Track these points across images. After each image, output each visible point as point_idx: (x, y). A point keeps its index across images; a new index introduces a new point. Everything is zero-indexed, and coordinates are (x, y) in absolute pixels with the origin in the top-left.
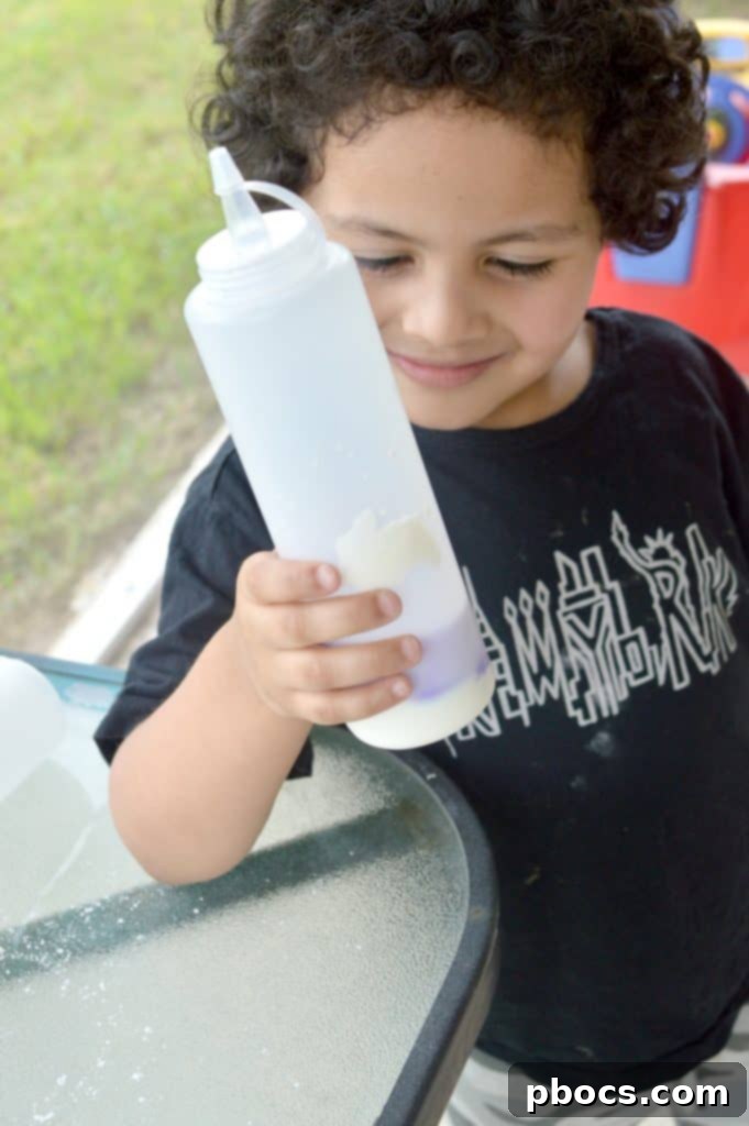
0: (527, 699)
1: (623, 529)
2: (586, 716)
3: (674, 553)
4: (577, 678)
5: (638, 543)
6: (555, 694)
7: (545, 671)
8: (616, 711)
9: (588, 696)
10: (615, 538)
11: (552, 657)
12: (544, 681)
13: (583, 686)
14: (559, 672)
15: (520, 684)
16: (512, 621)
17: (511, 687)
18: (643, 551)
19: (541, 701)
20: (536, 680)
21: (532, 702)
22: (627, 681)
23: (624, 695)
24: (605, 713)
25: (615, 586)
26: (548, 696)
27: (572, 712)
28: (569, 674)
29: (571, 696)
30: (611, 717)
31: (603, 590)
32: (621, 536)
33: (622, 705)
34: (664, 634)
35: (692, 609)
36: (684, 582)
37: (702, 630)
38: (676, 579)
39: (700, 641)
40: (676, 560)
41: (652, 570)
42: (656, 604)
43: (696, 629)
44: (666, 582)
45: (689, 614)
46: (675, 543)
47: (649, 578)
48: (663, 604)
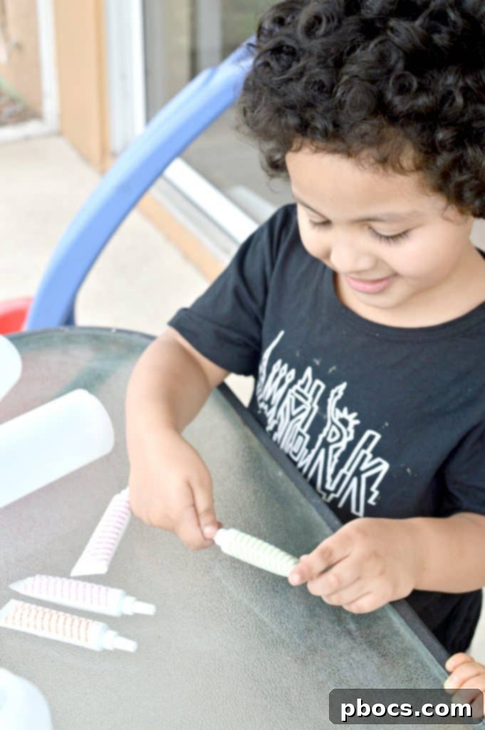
1: (341, 394)
3: (351, 429)
5: (340, 405)
10: (333, 392)
16: (274, 371)
18: (338, 411)
25: (316, 408)
31: (311, 404)
32: (336, 394)
34: (314, 452)
35: (336, 461)
36: (343, 445)
37: (334, 476)
38: (340, 440)
39: (329, 478)
40: (348, 433)
41: (333, 423)
42: (321, 437)
43: (330, 470)
44: (334, 435)
45: (333, 460)
46: (356, 427)
47: (329, 423)
48: (325, 440)
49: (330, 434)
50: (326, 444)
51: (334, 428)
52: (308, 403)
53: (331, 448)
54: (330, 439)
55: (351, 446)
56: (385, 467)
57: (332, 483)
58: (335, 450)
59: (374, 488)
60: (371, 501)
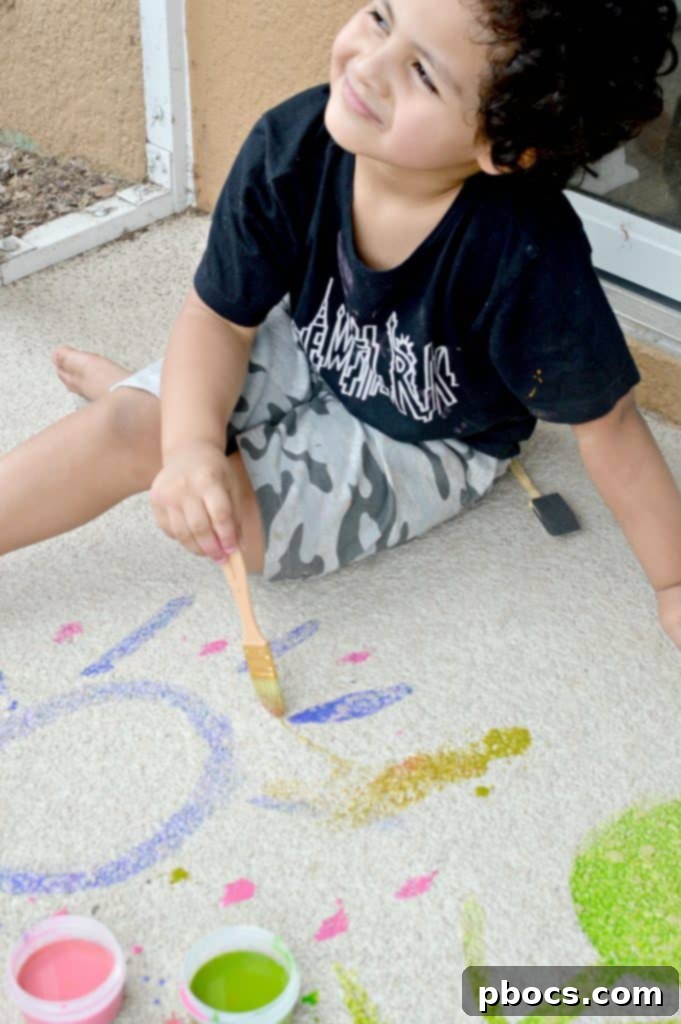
0: (323, 362)
1: (396, 322)
2: (348, 389)
3: (411, 353)
4: (355, 367)
5: (398, 334)
6: (339, 367)
7: (340, 353)
8: (364, 398)
9: (355, 380)
10: (388, 324)
11: (349, 348)
12: (337, 358)
13: (355, 373)
14: (347, 357)
15: (324, 353)
16: (340, 317)
17: (318, 352)
18: (397, 339)
19: (330, 367)
20: (334, 354)
21: (325, 365)
22: (379, 388)
23: (373, 393)
24: (358, 395)
25: (377, 347)
26: (335, 367)
27: (341, 382)
28: (352, 362)
29: (346, 373)
30: (359, 400)
31: (370, 345)
32: (392, 324)
33: (369, 398)
34: (393, 387)
35: (415, 387)
36: (412, 370)
37: (422, 399)
38: (407, 367)
39: (419, 404)
40: (410, 358)
41: (396, 353)
42: (391, 371)
43: (416, 397)
44: (400, 365)
45: (412, 388)
46: (414, 349)
47: (393, 355)
48: (396, 373)
49: (398, 366)
50: (398, 377)
51: (398, 359)
52: (366, 346)
53: (405, 377)
54: (400, 371)
55: (419, 367)
56: (444, 350)
57: (424, 405)
58: (409, 378)
59: (448, 372)
60: (454, 384)
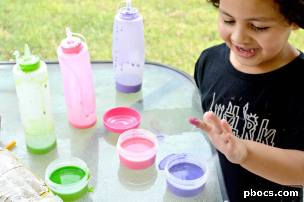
1: (247, 108)
3: (256, 121)
5: (248, 113)
10: (244, 108)
16: (216, 109)
18: (248, 115)
25: (238, 117)
31: (235, 116)
32: (246, 108)
34: (242, 135)
35: (253, 136)
36: (254, 128)
38: (253, 127)
40: (255, 123)
41: (248, 121)
42: (244, 128)
44: (250, 125)
47: (246, 122)
48: (246, 128)
49: (248, 126)
50: (247, 130)
51: (249, 123)
52: (233, 117)
53: (250, 131)
54: (248, 128)
55: (258, 128)
58: (252, 132)
59: (272, 142)
